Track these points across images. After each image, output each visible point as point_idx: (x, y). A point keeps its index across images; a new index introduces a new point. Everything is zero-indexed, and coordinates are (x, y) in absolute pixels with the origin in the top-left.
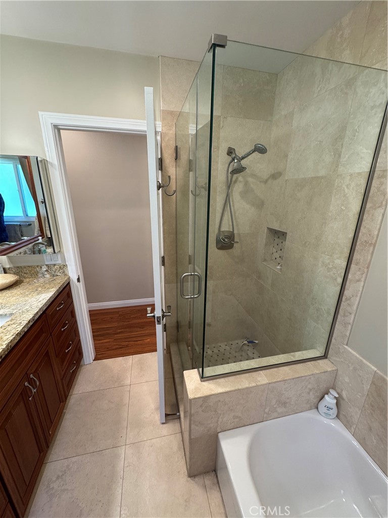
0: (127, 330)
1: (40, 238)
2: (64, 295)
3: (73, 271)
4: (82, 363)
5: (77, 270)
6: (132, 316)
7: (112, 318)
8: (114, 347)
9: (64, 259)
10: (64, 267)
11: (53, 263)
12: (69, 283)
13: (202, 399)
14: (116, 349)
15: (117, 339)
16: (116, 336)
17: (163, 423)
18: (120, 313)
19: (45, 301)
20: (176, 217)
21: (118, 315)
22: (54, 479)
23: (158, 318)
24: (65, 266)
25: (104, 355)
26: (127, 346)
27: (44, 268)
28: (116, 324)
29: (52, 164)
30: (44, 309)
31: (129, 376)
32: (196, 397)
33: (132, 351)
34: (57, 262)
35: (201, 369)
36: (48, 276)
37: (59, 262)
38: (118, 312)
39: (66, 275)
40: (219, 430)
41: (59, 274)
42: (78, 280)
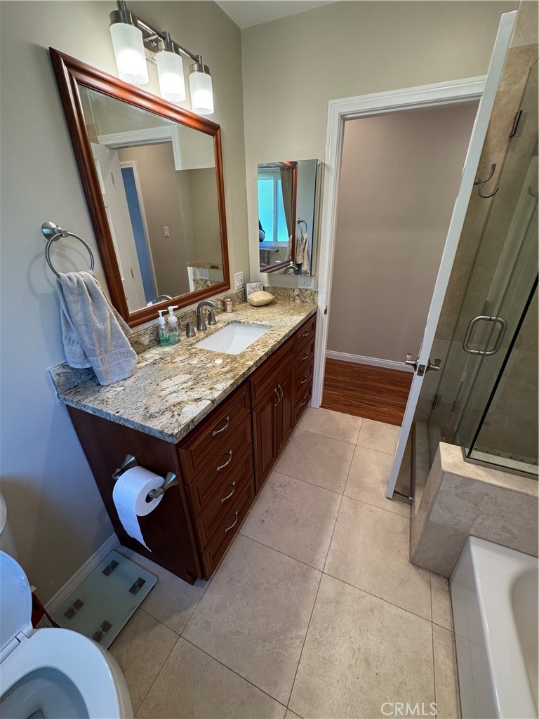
0: (360, 390)
1: (292, 262)
2: (309, 324)
3: (323, 301)
4: (309, 405)
5: (327, 300)
6: (369, 377)
7: (344, 372)
8: (344, 402)
9: (317, 285)
10: (314, 293)
11: (304, 287)
12: (316, 313)
13: (461, 479)
14: (344, 405)
15: (346, 395)
16: (346, 391)
17: (388, 498)
18: (355, 369)
19: (297, 322)
20: (481, 239)
21: (351, 371)
22: (278, 485)
23: (422, 366)
24: (317, 292)
25: (331, 406)
26: (358, 406)
27: (297, 292)
28: (347, 379)
29: (329, 167)
30: (296, 329)
31: (356, 436)
32: (453, 472)
33: (363, 413)
34: (310, 287)
35: (467, 450)
36: (298, 301)
37: (312, 287)
38: (352, 368)
39: (315, 303)
40: (472, 531)
41: (308, 301)
42: (326, 310)
